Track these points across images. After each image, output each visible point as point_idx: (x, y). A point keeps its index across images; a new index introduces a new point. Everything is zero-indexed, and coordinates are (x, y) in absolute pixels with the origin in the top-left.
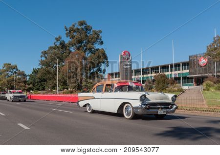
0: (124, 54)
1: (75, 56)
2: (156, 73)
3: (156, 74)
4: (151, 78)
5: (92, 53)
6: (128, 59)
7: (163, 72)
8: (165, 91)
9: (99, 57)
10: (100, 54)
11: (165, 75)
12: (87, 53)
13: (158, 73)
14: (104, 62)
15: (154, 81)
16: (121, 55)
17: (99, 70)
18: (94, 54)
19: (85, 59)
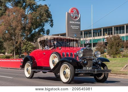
0: (72, 11)
1: (12, 14)
2: (109, 34)
3: (108, 36)
4: (103, 40)
5: (33, 10)
6: (76, 18)
7: (117, 33)
8: (118, 55)
9: (41, 15)
10: (43, 12)
11: (119, 37)
12: (27, 10)
13: (112, 34)
14: (47, 21)
15: (106, 44)
16: (68, 13)
17: (42, 30)
18: (36, 11)
19: (24, 18)
